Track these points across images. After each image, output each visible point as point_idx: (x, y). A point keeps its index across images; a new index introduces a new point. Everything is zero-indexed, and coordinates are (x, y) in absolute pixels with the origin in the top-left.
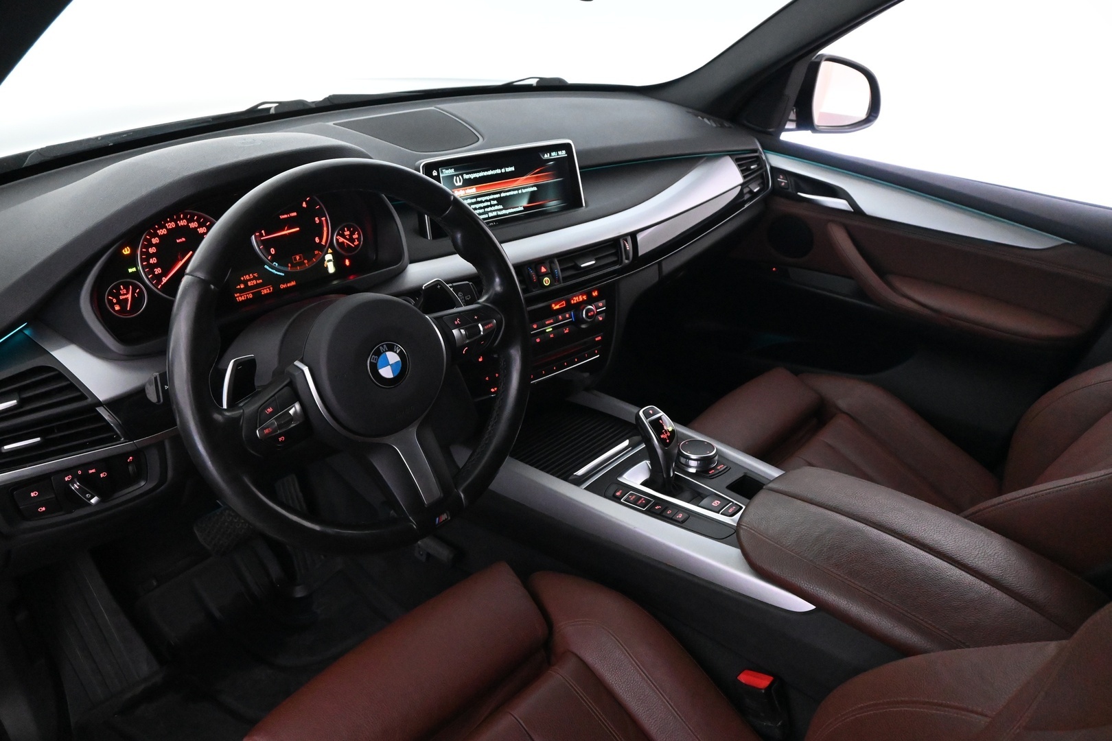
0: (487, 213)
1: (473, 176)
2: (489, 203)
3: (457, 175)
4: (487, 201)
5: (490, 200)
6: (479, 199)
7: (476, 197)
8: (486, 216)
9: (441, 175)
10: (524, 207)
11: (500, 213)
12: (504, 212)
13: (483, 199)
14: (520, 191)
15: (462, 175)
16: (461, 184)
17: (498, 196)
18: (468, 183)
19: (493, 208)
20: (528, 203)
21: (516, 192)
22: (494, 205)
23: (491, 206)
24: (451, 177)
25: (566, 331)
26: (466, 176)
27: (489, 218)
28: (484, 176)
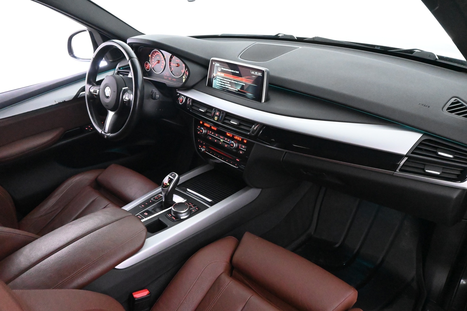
0: (225, 85)
1: (224, 69)
2: (226, 82)
3: (220, 67)
4: (226, 81)
5: (227, 81)
6: (224, 79)
7: (223, 78)
8: (224, 86)
9: (215, 65)
10: (238, 90)
11: (229, 88)
12: (230, 88)
13: (226, 80)
14: (238, 83)
15: (221, 67)
16: (220, 71)
17: (230, 81)
18: (222, 71)
19: (227, 85)
20: (240, 89)
21: (237, 82)
22: (228, 84)
23: (227, 83)
24: (218, 67)
25: (226, 146)
26: (222, 69)
27: (225, 88)
28: (228, 71)
